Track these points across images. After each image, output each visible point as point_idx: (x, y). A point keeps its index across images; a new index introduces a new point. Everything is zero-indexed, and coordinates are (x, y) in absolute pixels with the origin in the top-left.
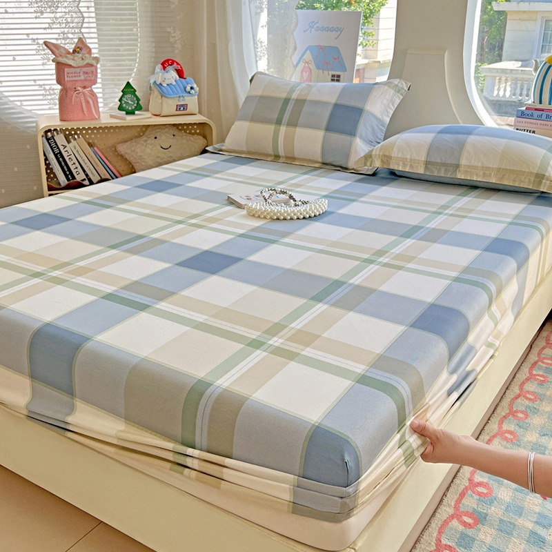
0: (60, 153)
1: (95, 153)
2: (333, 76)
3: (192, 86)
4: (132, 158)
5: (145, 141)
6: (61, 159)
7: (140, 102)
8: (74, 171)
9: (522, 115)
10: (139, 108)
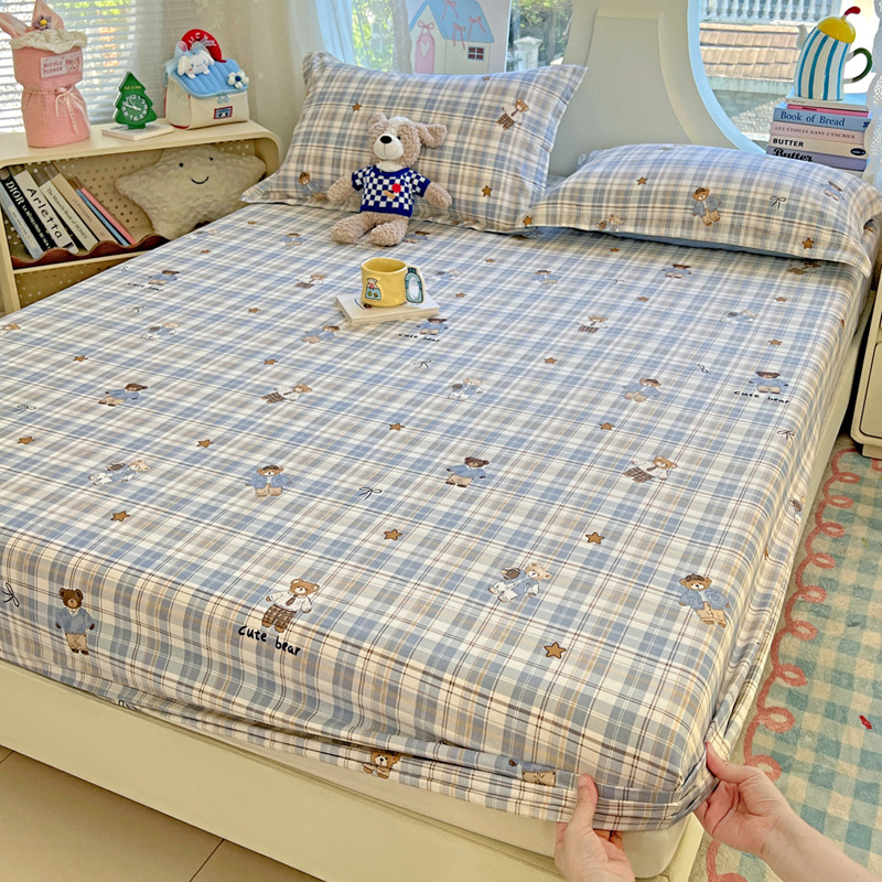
0: (26, 203)
1: (84, 199)
2: (472, 49)
3: (238, 74)
4: (144, 201)
5: (164, 172)
6: (28, 213)
7: (153, 107)
8: (52, 232)
9: (782, 116)
10: (152, 116)
